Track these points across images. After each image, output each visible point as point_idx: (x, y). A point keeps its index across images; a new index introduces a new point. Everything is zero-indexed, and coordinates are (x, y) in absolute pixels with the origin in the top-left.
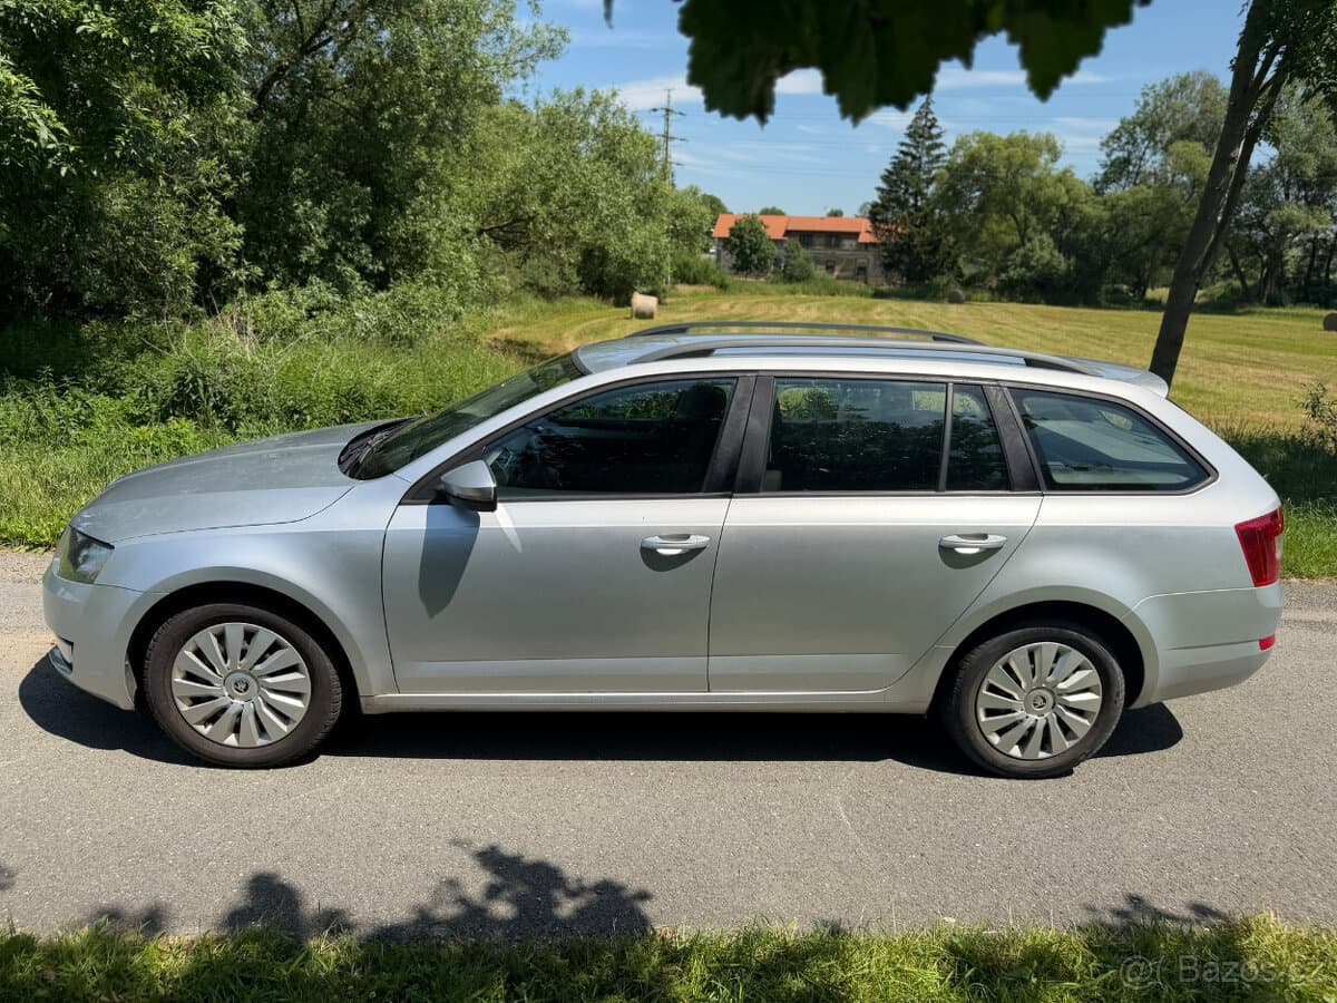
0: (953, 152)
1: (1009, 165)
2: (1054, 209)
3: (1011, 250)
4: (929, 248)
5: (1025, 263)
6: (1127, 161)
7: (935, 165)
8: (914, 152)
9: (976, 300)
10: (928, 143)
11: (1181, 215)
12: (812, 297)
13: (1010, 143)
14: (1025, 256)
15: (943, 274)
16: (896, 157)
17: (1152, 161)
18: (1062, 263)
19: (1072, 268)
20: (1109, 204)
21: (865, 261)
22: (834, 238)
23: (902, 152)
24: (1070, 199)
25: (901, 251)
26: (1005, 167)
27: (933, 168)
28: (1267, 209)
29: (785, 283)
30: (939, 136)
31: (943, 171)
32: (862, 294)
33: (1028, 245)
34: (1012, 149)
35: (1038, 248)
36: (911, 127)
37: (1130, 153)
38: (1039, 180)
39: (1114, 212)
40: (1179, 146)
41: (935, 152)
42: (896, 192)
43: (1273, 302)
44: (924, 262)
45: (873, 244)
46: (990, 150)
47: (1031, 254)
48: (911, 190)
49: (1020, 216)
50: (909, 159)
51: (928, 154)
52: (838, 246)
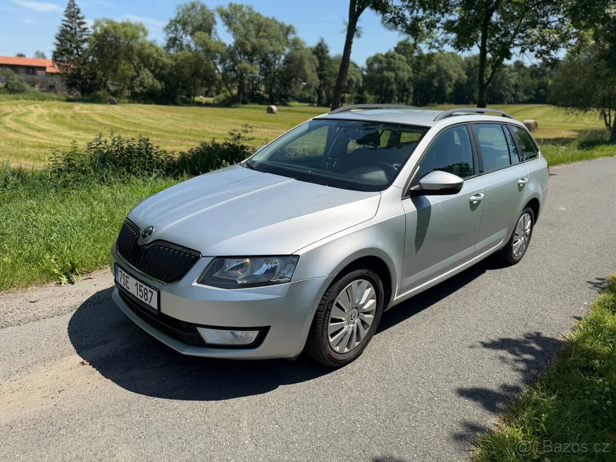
0: (94, 27)
1: (126, 36)
2: (151, 59)
3: (133, 79)
4: (91, 76)
5: (142, 84)
6: (176, 39)
7: (84, 33)
8: (71, 25)
9: (122, 103)
10: (78, 21)
11: (205, 65)
12: (30, 101)
13: (124, 25)
14: (141, 81)
15: (100, 90)
16: (62, 27)
17: (187, 39)
18: (159, 85)
19: (164, 87)
20: (174, 58)
21: (53, 82)
22: (31, 70)
23: (64, 25)
24: (158, 55)
25: (75, 78)
26: (124, 37)
27: (83, 35)
28: (236, 64)
29: (10, 94)
30: (83, 18)
31: (92, 37)
32: (59, 100)
33: (141, 76)
34: (126, 29)
35: (146, 78)
36: (66, 11)
37: (176, 35)
38: (141, 44)
39: (177, 62)
40: (198, 33)
41: (83, 26)
42: (66, 46)
43: (244, 103)
44: (89, 83)
45: (58, 74)
46: (115, 28)
47: (143, 81)
48: (74, 46)
49: (135, 63)
50: (69, 29)
51: (79, 26)
52: (34, 73)
